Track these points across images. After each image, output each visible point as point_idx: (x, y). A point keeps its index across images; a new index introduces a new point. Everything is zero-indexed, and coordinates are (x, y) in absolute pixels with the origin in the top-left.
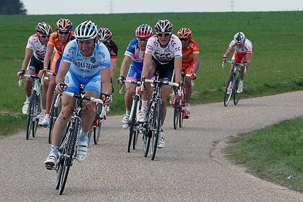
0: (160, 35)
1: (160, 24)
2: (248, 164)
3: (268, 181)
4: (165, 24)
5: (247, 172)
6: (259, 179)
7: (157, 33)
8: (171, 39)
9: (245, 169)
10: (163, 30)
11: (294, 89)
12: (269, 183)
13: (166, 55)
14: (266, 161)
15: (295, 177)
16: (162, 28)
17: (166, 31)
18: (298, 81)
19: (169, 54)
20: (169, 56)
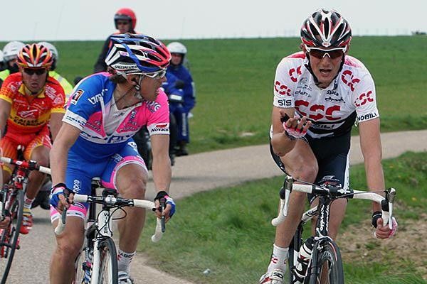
0: (318, 54)
1: (319, 24)
2: (148, 252)
3: (177, 277)
4: (334, 24)
5: (147, 264)
6: (163, 274)
7: (308, 49)
8: (345, 67)
9: (143, 260)
10: (327, 41)
11: (213, 148)
12: (178, 279)
13: (330, 111)
14: (173, 248)
15: (214, 270)
16: (323, 36)
17: (334, 43)
18: (218, 136)
19: (337, 108)
20: (335, 114)
